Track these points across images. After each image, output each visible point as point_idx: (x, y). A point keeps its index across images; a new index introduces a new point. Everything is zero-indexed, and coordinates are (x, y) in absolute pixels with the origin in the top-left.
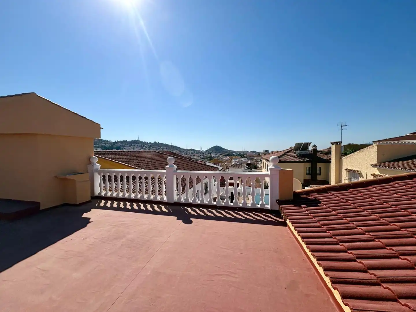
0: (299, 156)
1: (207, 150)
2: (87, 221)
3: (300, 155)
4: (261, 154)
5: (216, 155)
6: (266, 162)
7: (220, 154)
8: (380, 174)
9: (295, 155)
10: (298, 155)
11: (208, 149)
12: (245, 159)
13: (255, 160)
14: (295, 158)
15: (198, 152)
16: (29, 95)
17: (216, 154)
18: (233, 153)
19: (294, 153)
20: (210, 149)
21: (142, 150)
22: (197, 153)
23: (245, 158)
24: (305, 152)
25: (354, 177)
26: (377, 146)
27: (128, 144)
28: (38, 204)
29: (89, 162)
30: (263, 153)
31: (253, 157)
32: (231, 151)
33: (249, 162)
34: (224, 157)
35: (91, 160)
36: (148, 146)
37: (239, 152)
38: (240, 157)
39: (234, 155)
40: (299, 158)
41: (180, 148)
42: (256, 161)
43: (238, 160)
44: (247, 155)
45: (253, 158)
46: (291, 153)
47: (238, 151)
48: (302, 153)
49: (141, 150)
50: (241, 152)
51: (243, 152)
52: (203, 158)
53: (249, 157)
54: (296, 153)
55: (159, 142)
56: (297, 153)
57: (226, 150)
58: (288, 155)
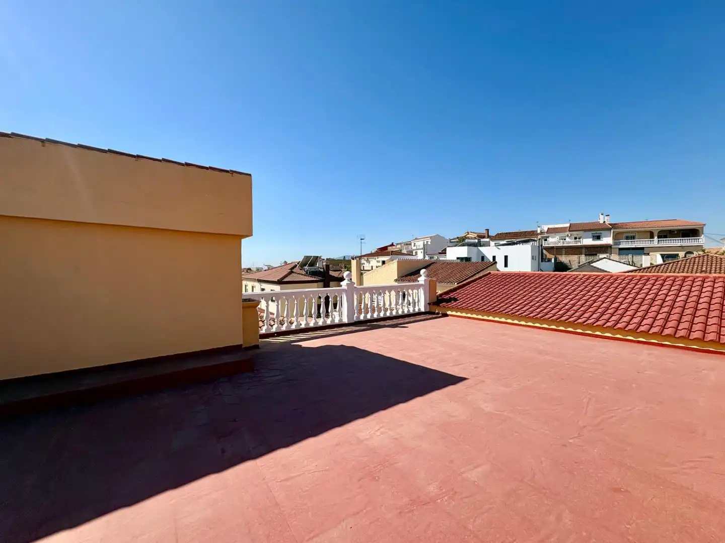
3: (309, 272)
9: (304, 273)
14: (304, 276)
19: (301, 270)
24: (315, 269)
26: (397, 262)
46: (298, 270)
48: (312, 270)
54: (304, 270)
56: (306, 270)
58: (296, 273)
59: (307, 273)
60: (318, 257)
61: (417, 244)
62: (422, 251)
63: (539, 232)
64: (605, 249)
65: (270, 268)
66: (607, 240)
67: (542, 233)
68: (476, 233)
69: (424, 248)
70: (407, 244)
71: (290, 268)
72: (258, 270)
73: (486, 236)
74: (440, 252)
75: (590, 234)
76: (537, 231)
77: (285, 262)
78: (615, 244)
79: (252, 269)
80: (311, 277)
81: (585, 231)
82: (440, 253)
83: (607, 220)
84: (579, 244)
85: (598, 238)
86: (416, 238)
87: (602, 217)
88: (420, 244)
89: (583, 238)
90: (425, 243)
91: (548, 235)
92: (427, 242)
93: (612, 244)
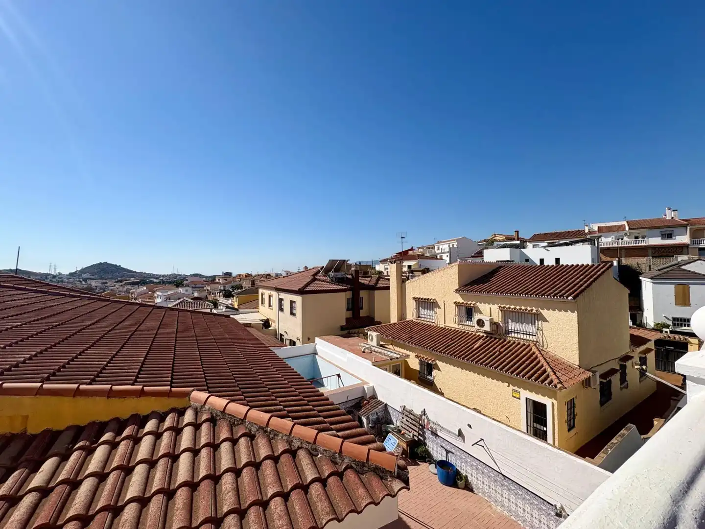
0: (334, 281)
1: (75, 273)
3: (336, 279)
4: (219, 280)
5: (103, 283)
6: (275, 293)
7: (115, 280)
8: (463, 301)
9: (329, 280)
12: (187, 291)
13: (208, 290)
14: (329, 284)
17: (104, 281)
20: (84, 271)
23: (185, 288)
24: (342, 275)
25: (424, 308)
26: (457, 266)
30: (223, 278)
31: (203, 284)
32: (146, 275)
33: (196, 295)
34: (129, 287)
37: (164, 276)
38: (172, 285)
42: (210, 292)
43: (170, 293)
44: (189, 281)
45: (203, 288)
47: (163, 274)
48: (338, 276)
50: (170, 275)
53: (193, 286)
54: (329, 276)
56: (331, 276)
57: (132, 271)
58: (320, 280)
59: (332, 280)
60: (345, 260)
61: (441, 247)
62: (448, 254)
63: (587, 231)
64: (681, 249)
65: (289, 274)
66: (683, 239)
67: (590, 232)
68: (504, 235)
69: (450, 252)
70: (429, 248)
71: (313, 274)
72: (278, 276)
73: (516, 238)
74: (473, 255)
75: (658, 231)
76: (584, 231)
77: (306, 267)
78: (694, 243)
79: (271, 275)
80: (337, 285)
81: (651, 228)
82: (473, 257)
83: (675, 215)
84: (643, 244)
85: (670, 236)
86: (438, 242)
87: (667, 212)
88: (446, 247)
89: (649, 237)
90: (451, 246)
91: (599, 235)
92: (453, 245)
93: (689, 243)
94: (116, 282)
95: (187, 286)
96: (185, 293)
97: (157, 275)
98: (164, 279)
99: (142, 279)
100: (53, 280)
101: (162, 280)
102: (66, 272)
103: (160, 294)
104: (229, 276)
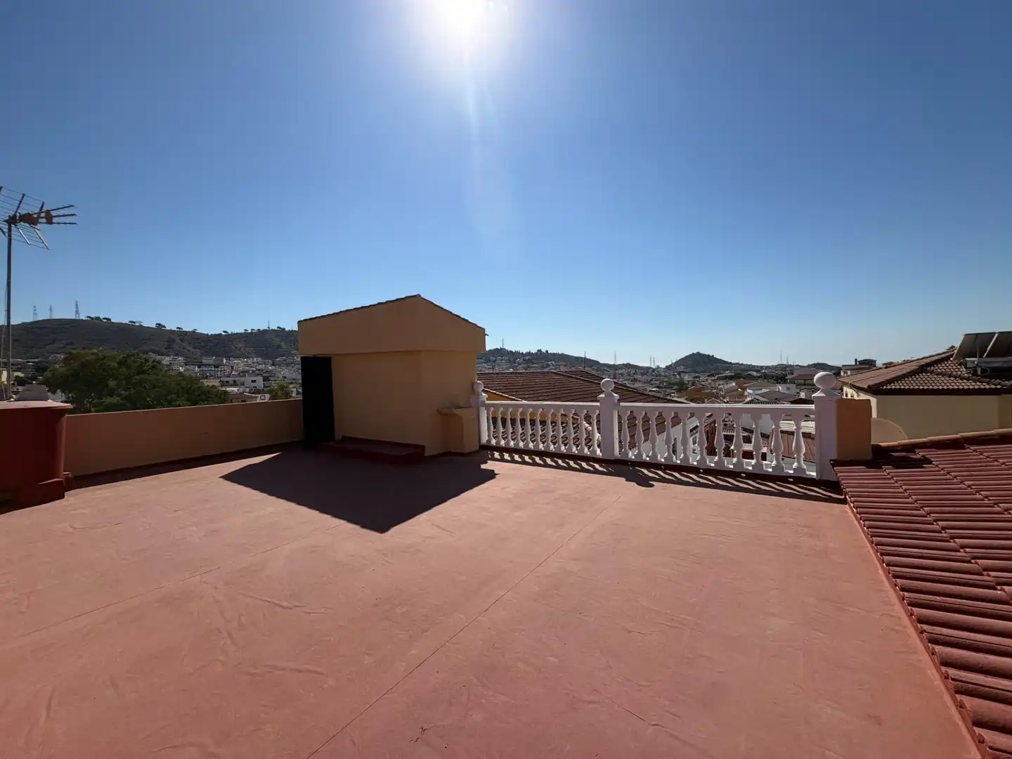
0: (979, 372)
1: (671, 366)
2: (491, 475)
3: (984, 371)
4: (845, 372)
5: (697, 377)
6: (854, 393)
7: (708, 374)
9: (964, 372)
10: (975, 371)
11: (674, 361)
12: (788, 389)
14: (962, 379)
15: (646, 371)
16: (414, 298)
17: (698, 375)
18: (749, 372)
19: (960, 365)
20: (679, 363)
21: (511, 370)
22: (643, 374)
23: (788, 385)
24: (1005, 362)
27: (482, 359)
28: (423, 447)
29: (472, 390)
30: (854, 369)
32: (743, 367)
34: (721, 382)
35: (474, 387)
36: (524, 360)
37: (767, 367)
38: (772, 381)
39: (752, 378)
40: (979, 381)
41: (598, 362)
43: (764, 390)
44: (796, 375)
46: (950, 366)
47: (766, 365)
49: (508, 369)
50: (776, 367)
51: (783, 367)
52: (658, 387)
53: (802, 382)
55: (547, 351)
94: (709, 376)
95: (792, 382)
96: (786, 392)
97: (758, 366)
98: (767, 372)
99: (738, 372)
100: (654, 374)
101: (765, 373)
102: (663, 366)
103: (751, 392)
104: (867, 366)
